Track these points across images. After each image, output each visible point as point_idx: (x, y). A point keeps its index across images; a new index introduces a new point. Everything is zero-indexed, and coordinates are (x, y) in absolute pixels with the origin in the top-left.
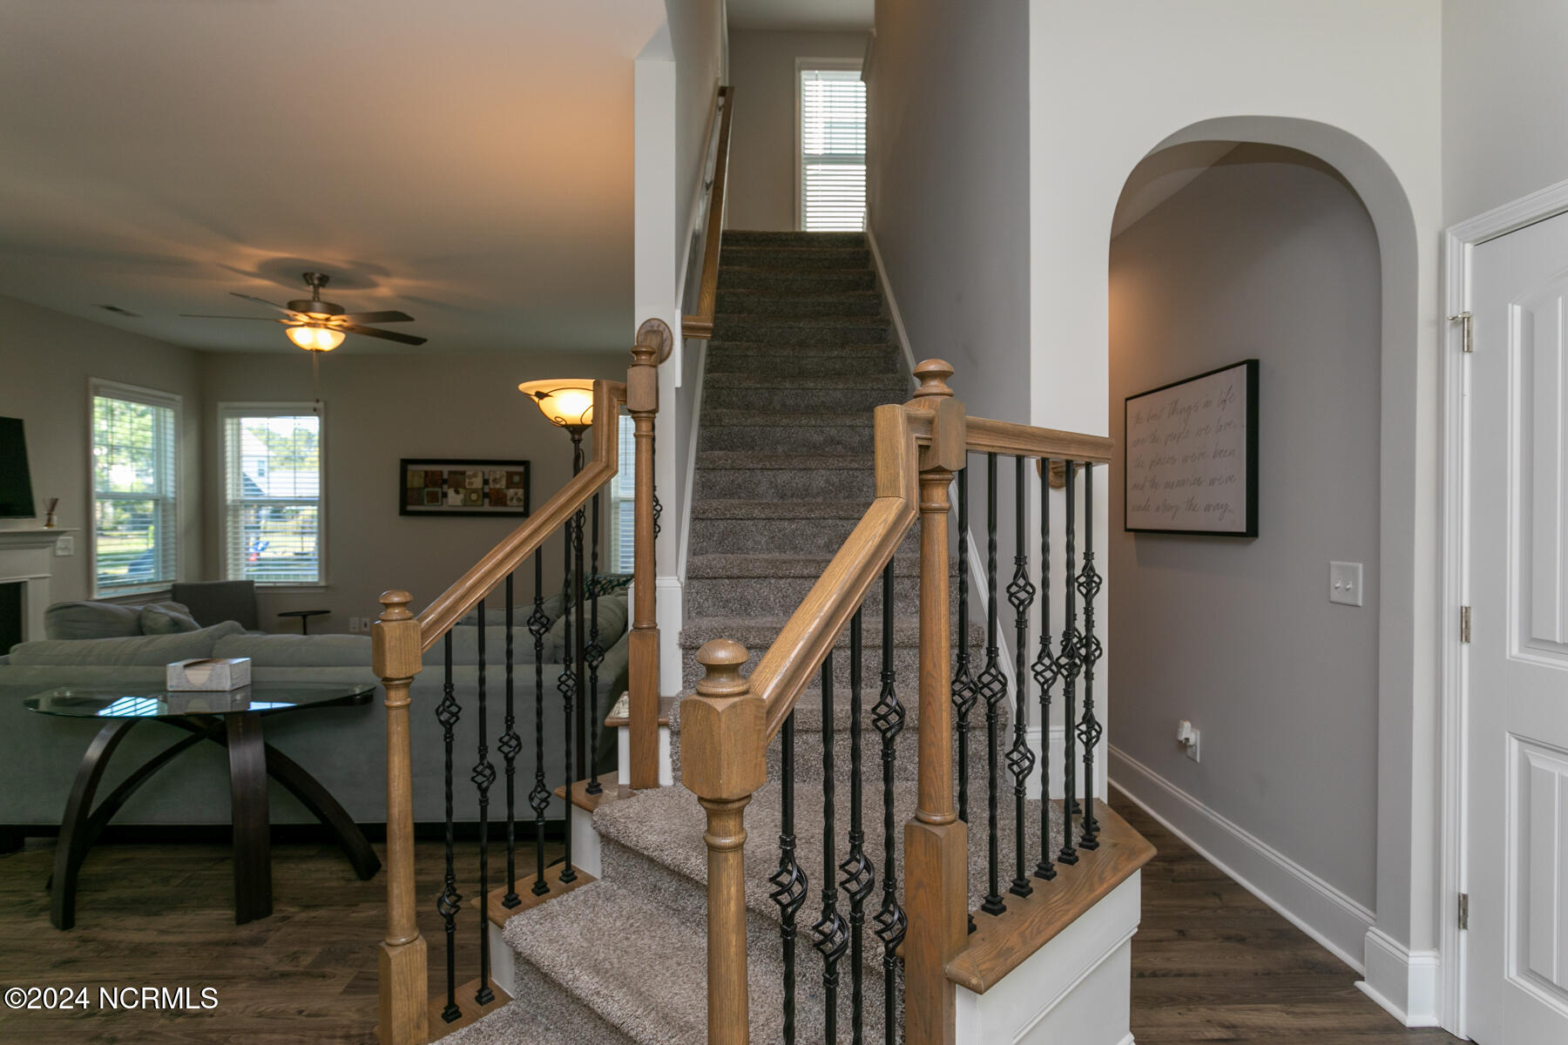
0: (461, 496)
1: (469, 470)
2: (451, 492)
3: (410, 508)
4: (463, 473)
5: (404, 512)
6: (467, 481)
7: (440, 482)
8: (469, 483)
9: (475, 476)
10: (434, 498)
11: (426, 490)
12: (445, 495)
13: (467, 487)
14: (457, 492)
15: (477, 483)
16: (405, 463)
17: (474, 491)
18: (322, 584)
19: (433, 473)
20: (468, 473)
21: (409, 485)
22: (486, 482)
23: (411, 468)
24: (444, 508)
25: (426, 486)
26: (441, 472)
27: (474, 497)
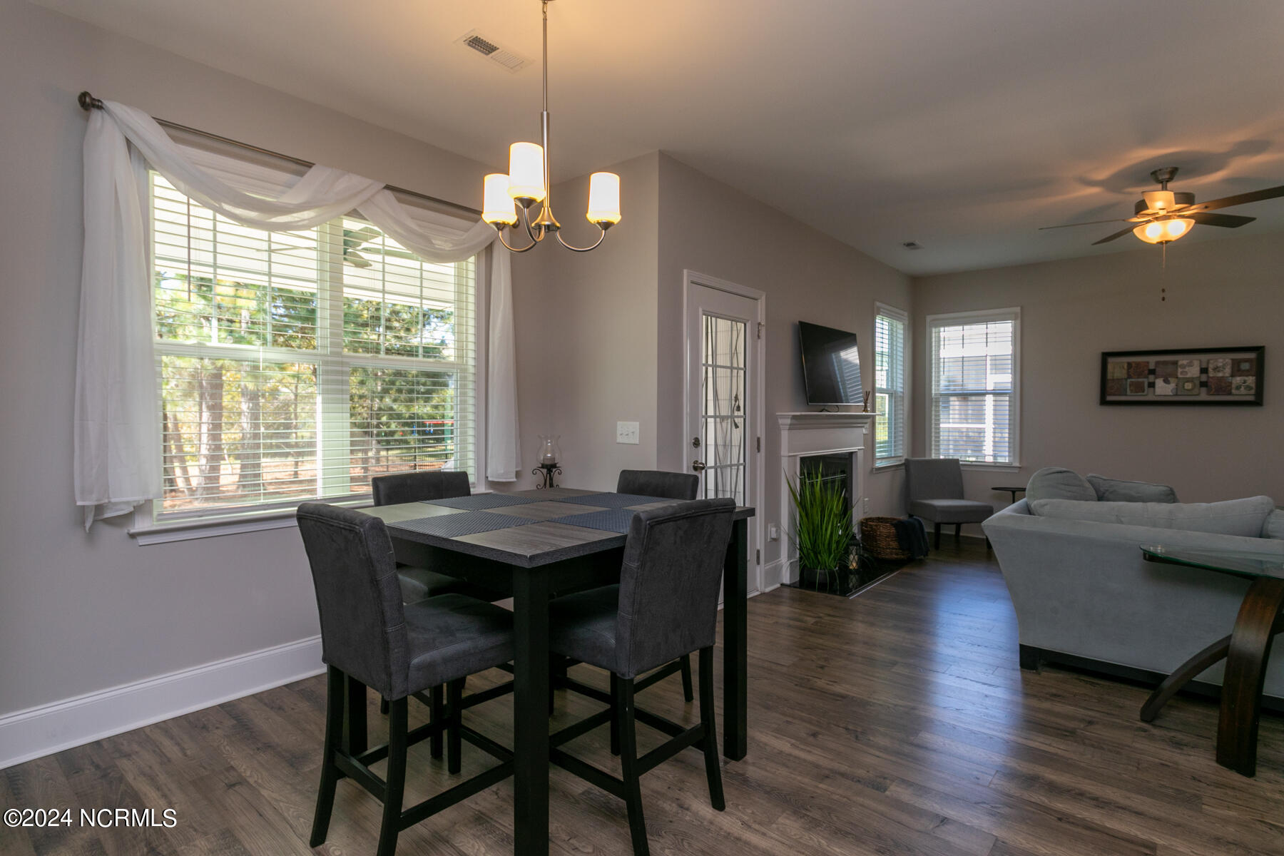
0: (1172, 386)
1: (1183, 360)
2: (1160, 383)
3: (1109, 398)
4: (1175, 363)
5: (1104, 402)
6: (1180, 370)
7: (1146, 372)
8: (1182, 373)
9: (1190, 365)
10: (1139, 388)
11: (1129, 380)
12: (1152, 385)
13: (1180, 376)
14: (1166, 381)
15: (1194, 371)
16: (1106, 356)
17: (1188, 380)
18: (1017, 464)
19: (1138, 364)
20: (1180, 363)
21: (1109, 376)
22: (1204, 371)
23: (1111, 360)
24: (1150, 398)
25: (1129, 377)
26: (1148, 363)
27: (1188, 386)
